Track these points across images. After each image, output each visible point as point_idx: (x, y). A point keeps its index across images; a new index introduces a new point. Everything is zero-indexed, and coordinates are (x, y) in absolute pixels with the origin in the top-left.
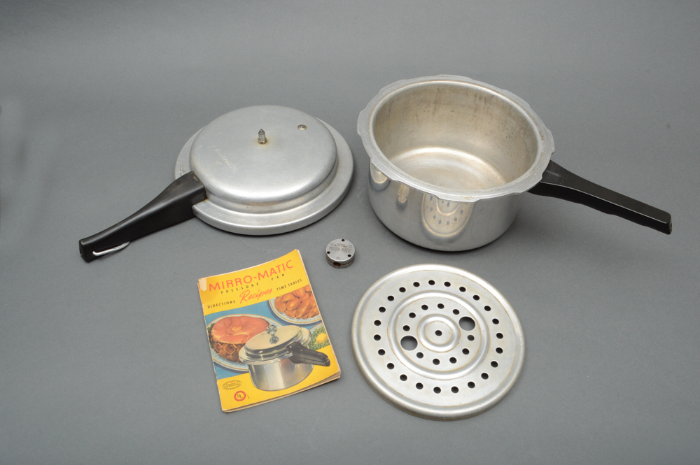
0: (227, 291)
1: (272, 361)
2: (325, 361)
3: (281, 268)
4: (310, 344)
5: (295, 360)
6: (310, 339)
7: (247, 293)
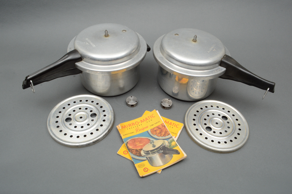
0: (130, 128)
1: (155, 155)
2: (177, 152)
3: (150, 117)
4: (169, 146)
5: (165, 153)
6: (169, 144)
7: (138, 128)
